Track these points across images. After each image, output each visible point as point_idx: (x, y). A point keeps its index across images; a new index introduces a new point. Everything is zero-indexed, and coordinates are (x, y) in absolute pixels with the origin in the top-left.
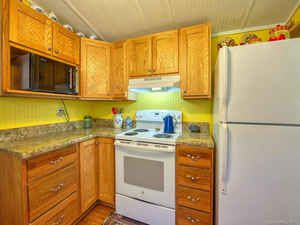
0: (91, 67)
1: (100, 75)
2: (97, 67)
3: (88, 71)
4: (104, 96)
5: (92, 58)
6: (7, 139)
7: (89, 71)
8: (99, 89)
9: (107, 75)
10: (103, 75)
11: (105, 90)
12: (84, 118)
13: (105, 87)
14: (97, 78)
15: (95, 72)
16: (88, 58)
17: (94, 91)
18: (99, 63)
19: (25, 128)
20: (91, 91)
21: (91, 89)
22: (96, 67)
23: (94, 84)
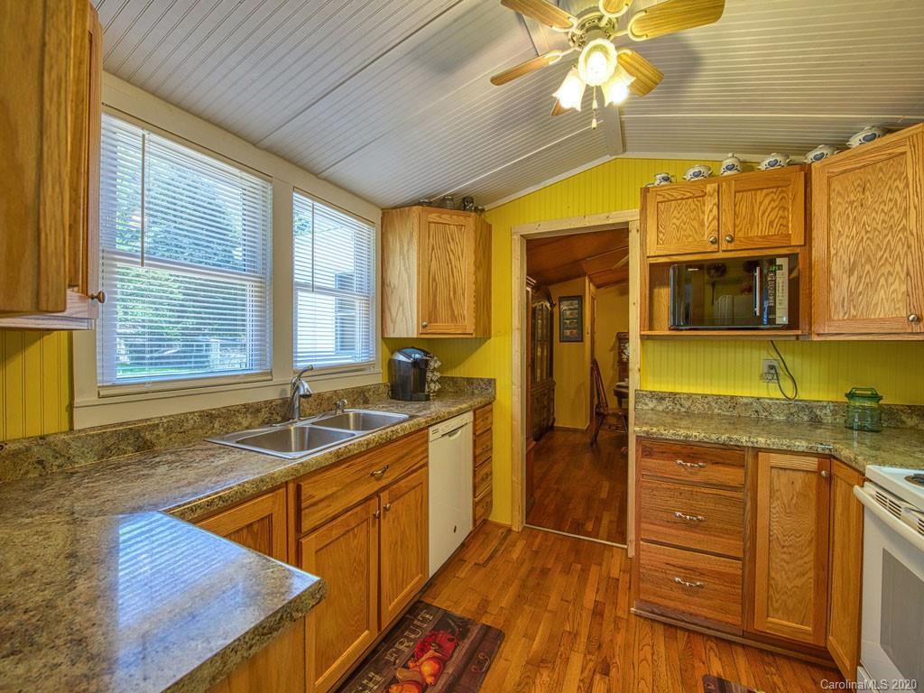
0: (843, 238)
1: (880, 254)
2: (867, 232)
3: (833, 252)
4: (896, 327)
5: (847, 208)
6: (660, 408)
7: (836, 254)
8: (877, 304)
9: (909, 247)
10: (891, 251)
11: (900, 305)
12: (847, 395)
13: (900, 296)
14: (868, 267)
15: (861, 248)
16: (835, 216)
17: (853, 312)
18: (874, 214)
19: (687, 394)
20: (845, 314)
21: (843, 306)
22: (863, 232)
23: (856, 288)
